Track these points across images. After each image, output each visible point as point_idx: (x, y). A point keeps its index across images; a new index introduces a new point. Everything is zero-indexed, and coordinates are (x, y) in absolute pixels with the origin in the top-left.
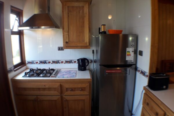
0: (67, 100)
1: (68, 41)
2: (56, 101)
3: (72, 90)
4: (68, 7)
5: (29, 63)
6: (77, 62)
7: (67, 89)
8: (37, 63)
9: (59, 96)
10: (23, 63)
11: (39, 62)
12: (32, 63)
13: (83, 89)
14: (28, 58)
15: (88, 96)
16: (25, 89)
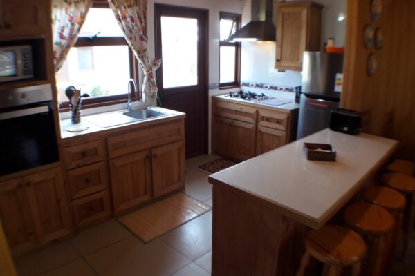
0: (260, 132)
1: (279, 58)
2: (250, 129)
3: (268, 120)
4: (283, 14)
5: (244, 84)
6: (295, 90)
7: (263, 118)
8: (252, 86)
9: (253, 126)
10: (237, 83)
11: (254, 85)
12: (247, 85)
13: (279, 122)
14: (244, 78)
15: (285, 133)
16: (224, 110)
